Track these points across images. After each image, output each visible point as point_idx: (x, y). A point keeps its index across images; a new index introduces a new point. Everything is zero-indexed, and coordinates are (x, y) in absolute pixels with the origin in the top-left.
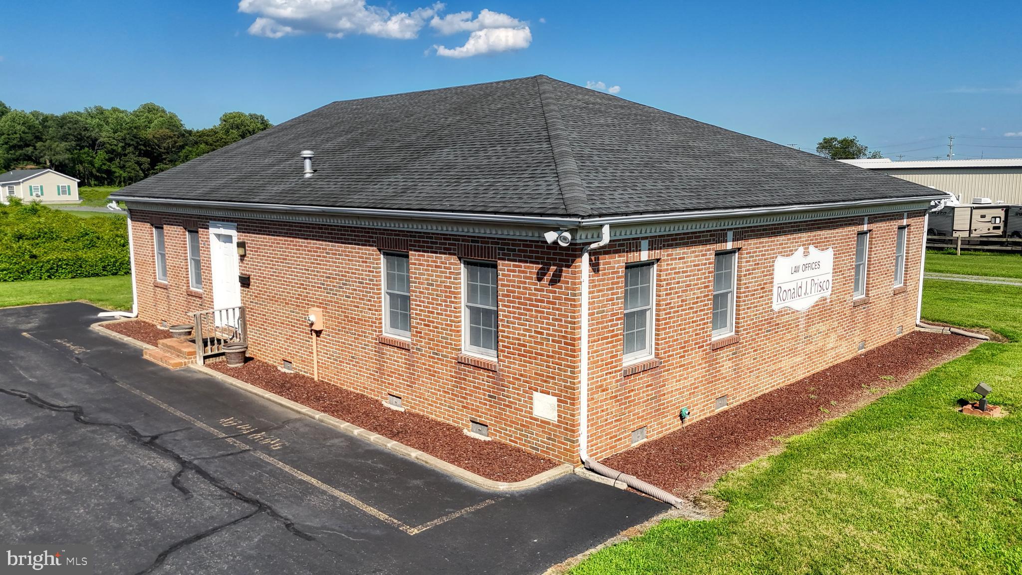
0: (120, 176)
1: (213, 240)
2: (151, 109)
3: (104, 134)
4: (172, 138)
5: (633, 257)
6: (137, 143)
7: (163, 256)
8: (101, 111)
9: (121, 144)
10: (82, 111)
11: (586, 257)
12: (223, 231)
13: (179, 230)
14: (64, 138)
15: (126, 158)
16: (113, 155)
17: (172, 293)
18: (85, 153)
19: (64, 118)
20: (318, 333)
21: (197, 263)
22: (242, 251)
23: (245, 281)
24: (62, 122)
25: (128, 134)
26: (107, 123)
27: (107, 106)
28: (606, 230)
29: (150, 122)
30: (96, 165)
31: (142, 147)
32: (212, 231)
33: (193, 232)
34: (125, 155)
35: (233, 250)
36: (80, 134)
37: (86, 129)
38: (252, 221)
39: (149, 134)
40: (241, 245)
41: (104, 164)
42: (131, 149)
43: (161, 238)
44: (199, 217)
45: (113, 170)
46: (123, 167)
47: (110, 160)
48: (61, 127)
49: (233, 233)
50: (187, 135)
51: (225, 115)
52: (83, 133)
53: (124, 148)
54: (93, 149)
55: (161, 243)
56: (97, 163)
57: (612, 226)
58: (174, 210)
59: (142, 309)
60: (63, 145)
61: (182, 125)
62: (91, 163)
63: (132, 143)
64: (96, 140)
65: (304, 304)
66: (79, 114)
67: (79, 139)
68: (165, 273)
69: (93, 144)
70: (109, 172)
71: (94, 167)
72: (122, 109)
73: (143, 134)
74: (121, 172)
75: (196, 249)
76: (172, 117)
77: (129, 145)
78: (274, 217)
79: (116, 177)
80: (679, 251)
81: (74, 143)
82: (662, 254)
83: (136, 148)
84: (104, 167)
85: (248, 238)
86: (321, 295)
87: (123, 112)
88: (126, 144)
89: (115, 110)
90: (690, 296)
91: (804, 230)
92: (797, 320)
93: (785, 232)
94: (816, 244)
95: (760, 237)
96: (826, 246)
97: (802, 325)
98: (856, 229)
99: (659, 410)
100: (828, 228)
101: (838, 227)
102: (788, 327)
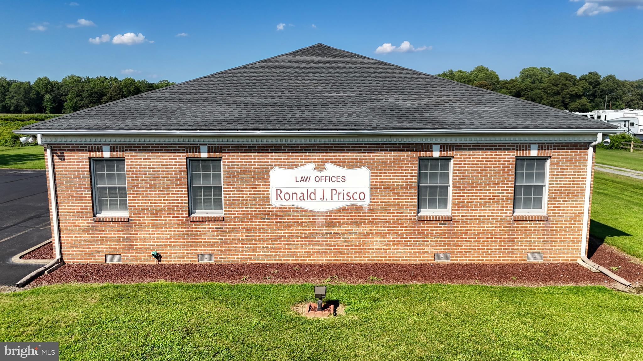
5: (95, 155)
11: (48, 150)
51: (524, 70)
76: (493, 73)
80: (144, 155)
82: (126, 155)
91: (314, 151)
92: (311, 217)
93: (284, 151)
94: (337, 163)
95: (246, 151)
96: (355, 165)
97: (320, 222)
98: (416, 155)
99: (132, 248)
100: (360, 151)
101: (377, 151)
102: (297, 220)
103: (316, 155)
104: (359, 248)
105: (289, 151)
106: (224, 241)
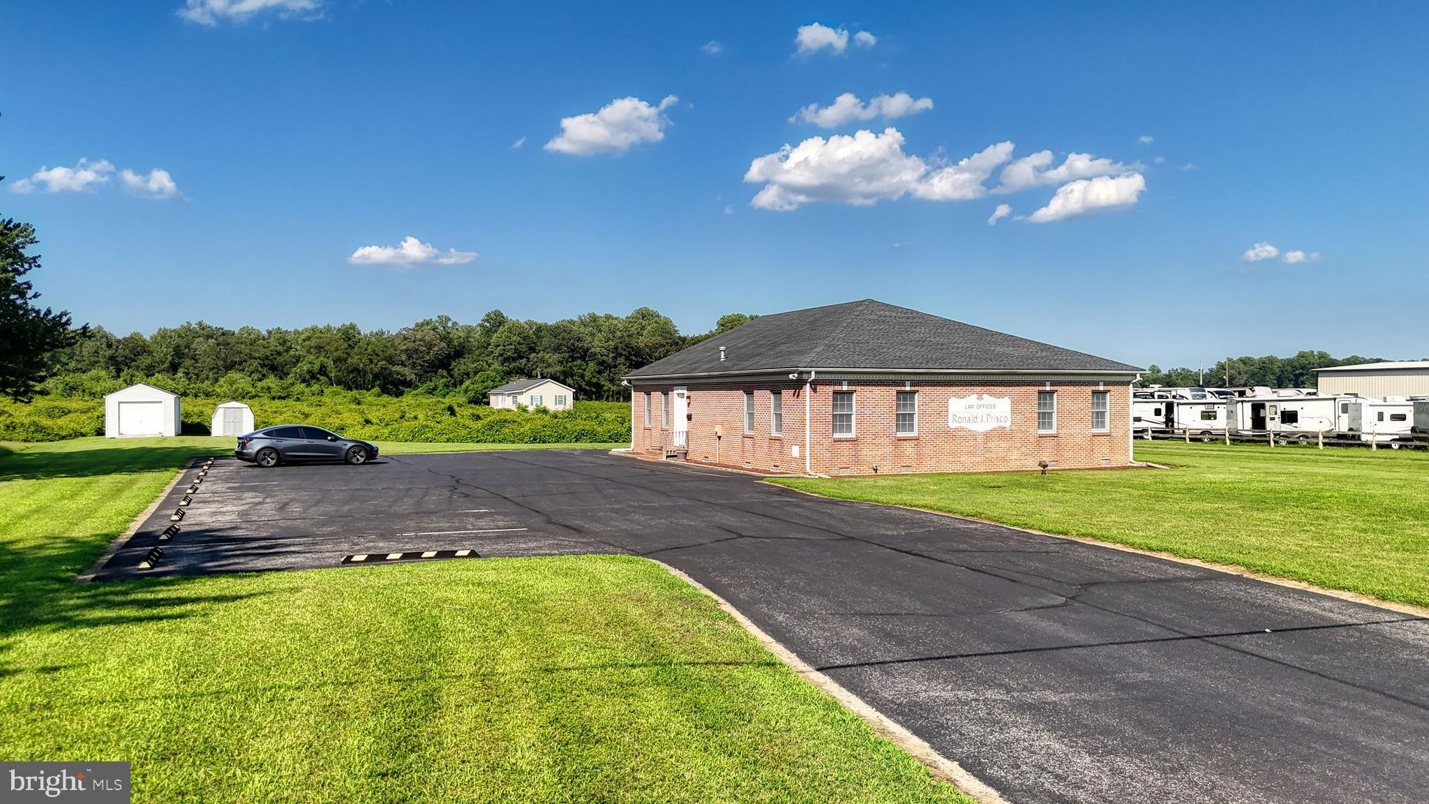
0: (608, 391)
1: (676, 396)
2: (645, 315)
3: (596, 343)
4: (665, 346)
5: (837, 388)
6: (629, 353)
7: (650, 411)
8: (594, 319)
9: (611, 355)
10: (575, 319)
11: (808, 385)
12: (680, 391)
13: (660, 393)
14: (557, 349)
15: (616, 370)
16: (604, 366)
17: (654, 431)
18: (576, 366)
19: (557, 327)
20: (719, 437)
21: (667, 411)
22: (688, 400)
23: (689, 418)
24: (556, 331)
25: (621, 343)
26: (600, 331)
27: (601, 313)
28: (813, 373)
29: (643, 328)
30: (586, 378)
31: (634, 358)
32: (675, 392)
33: (666, 394)
34: (615, 367)
35: (685, 401)
36: (573, 345)
37: (579, 340)
38: (694, 384)
39: (641, 342)
40: (688, 397)
41: (594, 377)
42: (622, 360)
43: (649, 399)
44: (670, 385)
45: (603, 383)
46: (612, 381)
47: (600, 372)
48: (555, 337)
49: (685, 392)
50: (680, 343)
51: (723, 318)
52: (576, 344)
53: (615, 358)
54: (584, 360)
55: (649, 404)
56: (588, 375)
57: (816, 372)
58: (657, 383)
59: (637, 445)
60: (557, 356)
61: (676, 331)
62: (582, 376)
63: (624, 353)
64: (588, 350)
65: (714, 423)
66: (572, 322)
67: (572, 350)
68: (650, 423)
69: (585, 355)
70: (598, 386)
71: (584, 380)
72: (614, 316)
73: (633, 343)
74: (610, 385)
75: (667, 404)
76: (667, 322)
77: (621, 355)
78: (703, 381)
79: (605, 391)
80: (866, 388)
81: (567, 355)
82: (858, 388)
83: (627, 358)
84: (594, 380)
85: (692, 394)
86: (720, 418)
87: (616, 319)
88: (617, 354)
89: (608, 317)
90: (877, 411)
91: (977, 385)
92: (974, 436)
93: (957, 385)
94: (991, 394)
95: (935, 386)
96: (1001, 396)
97: (980, 439)
98: (1037, 389)
99: (858, 463)
100: (1003, 386)
101: (1014, 386)
102: (965, 438)
103: (978, 389)
104: (1004, 459)
105: (962, 385)
106: (919, 456)
